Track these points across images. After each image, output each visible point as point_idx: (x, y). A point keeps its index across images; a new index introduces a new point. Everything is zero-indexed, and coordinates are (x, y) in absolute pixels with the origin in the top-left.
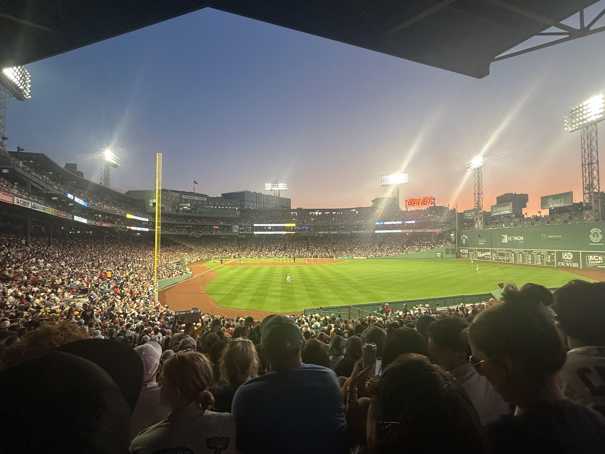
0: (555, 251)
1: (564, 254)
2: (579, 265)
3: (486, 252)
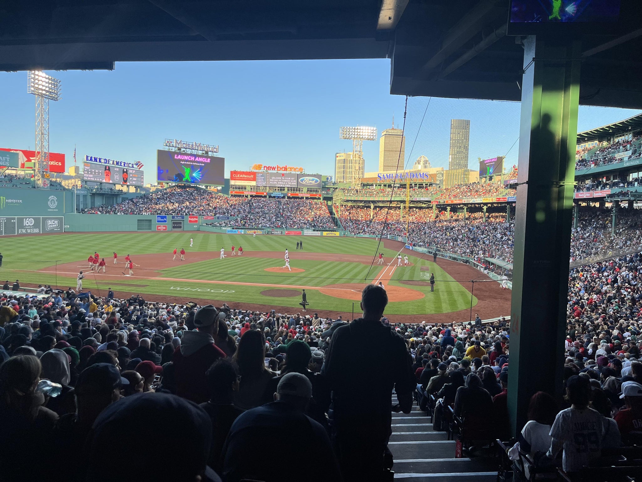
0: (16, 217)
1: (26, 220)
2: (39, 230)
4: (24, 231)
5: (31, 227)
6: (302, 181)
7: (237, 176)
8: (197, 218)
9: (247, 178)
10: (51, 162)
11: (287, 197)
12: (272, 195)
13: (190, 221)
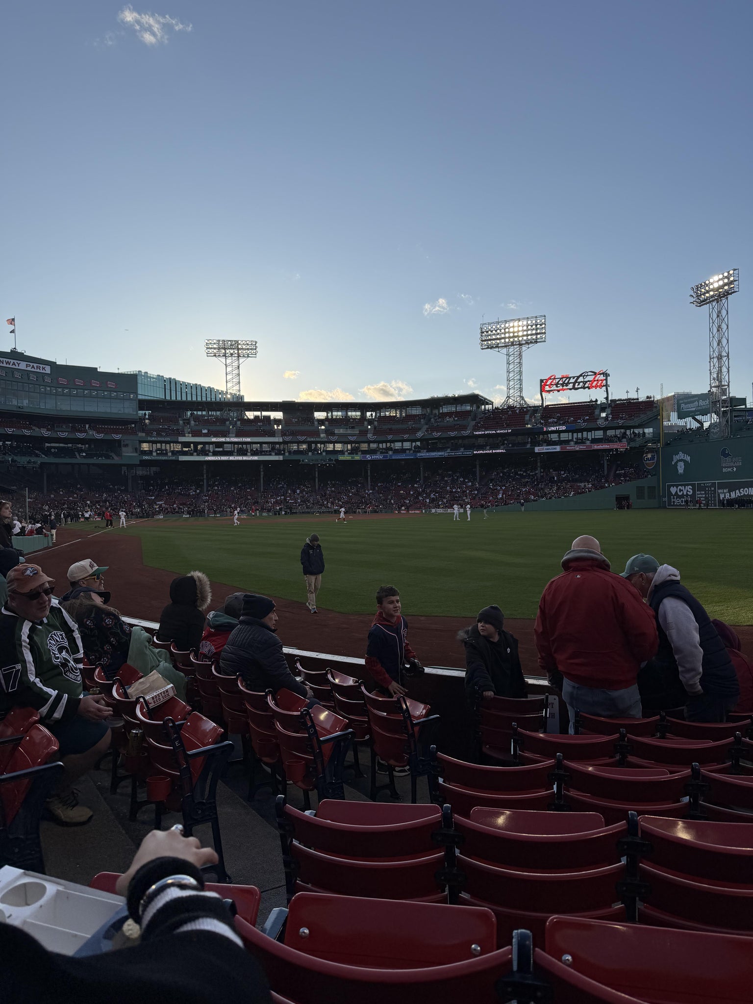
3: (742, 489)
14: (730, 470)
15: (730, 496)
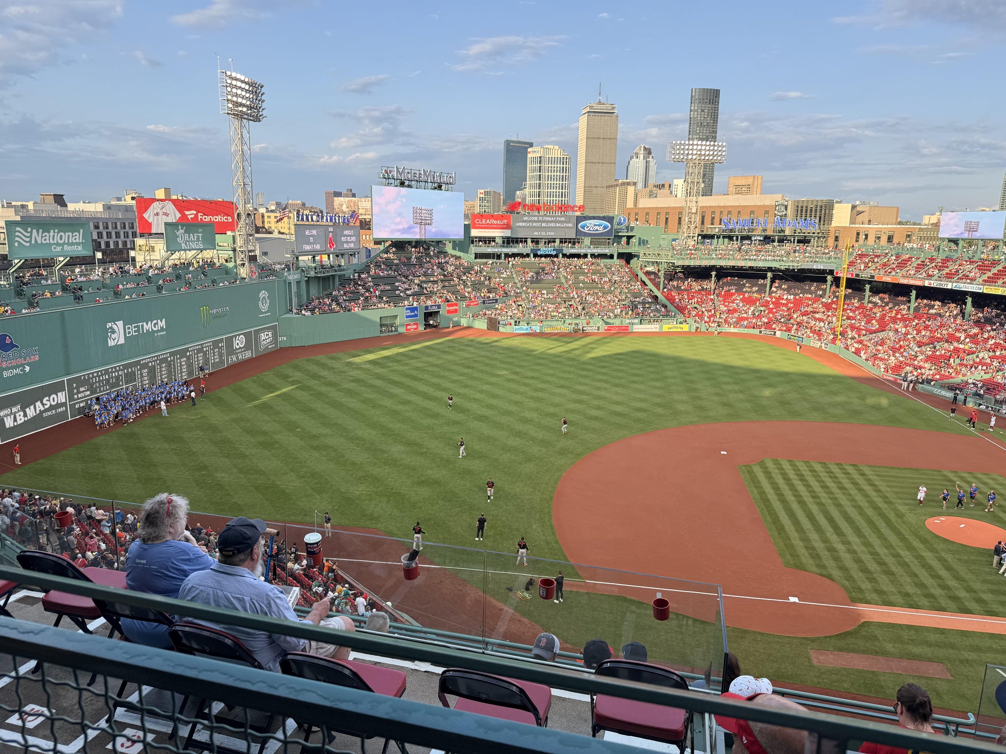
1: (235, 339)
2: (252, 353)
3: (47, 398)
4: (234, 359)
5: (243, 350)
6: (583, 227)
7: (482, 222)
8: (457, 306)
9: (497, 224)
10: (217, 217)
11: (563, 254)
12: (539, 253)
13: (449, 312)
14: (18, 371)
15: (25, 415)
